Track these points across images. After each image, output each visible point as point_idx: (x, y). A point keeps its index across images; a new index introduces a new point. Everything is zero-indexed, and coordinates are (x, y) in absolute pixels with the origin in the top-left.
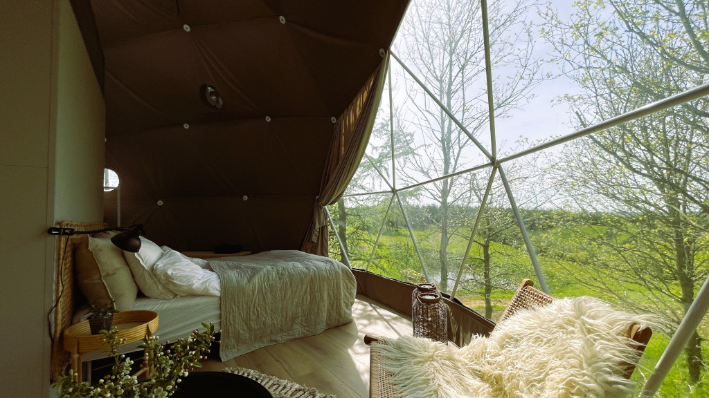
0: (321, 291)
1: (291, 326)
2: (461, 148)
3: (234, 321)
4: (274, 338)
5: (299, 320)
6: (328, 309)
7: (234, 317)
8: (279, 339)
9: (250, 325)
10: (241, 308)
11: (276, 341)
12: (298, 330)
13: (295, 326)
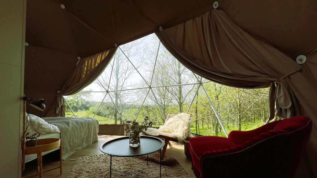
0: (91, 129)
1: (82, 143)
2: (125, 80)
3: (66, 143)
4: (76, 149)
5: (84, 141)
6: (93, 136)
7: (66, 141)
8: (79, 149)
9: (71, 144)
10: (68, 137)
11: (78, 150)
12: (85, 145)
13: (84, 143)
